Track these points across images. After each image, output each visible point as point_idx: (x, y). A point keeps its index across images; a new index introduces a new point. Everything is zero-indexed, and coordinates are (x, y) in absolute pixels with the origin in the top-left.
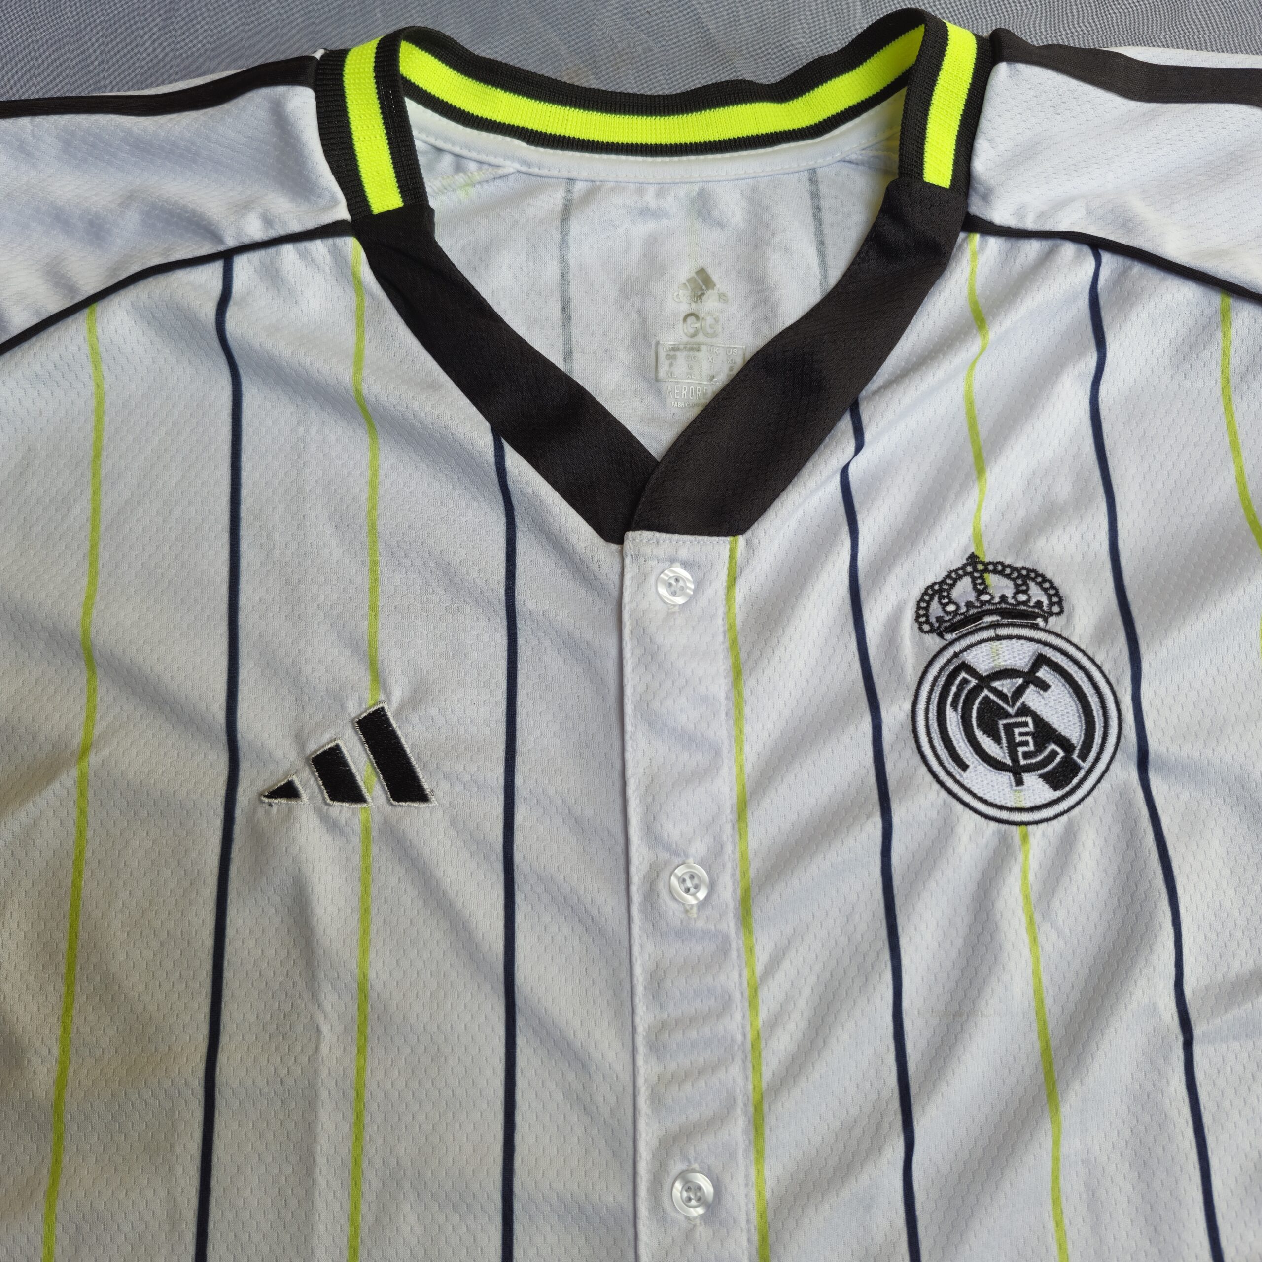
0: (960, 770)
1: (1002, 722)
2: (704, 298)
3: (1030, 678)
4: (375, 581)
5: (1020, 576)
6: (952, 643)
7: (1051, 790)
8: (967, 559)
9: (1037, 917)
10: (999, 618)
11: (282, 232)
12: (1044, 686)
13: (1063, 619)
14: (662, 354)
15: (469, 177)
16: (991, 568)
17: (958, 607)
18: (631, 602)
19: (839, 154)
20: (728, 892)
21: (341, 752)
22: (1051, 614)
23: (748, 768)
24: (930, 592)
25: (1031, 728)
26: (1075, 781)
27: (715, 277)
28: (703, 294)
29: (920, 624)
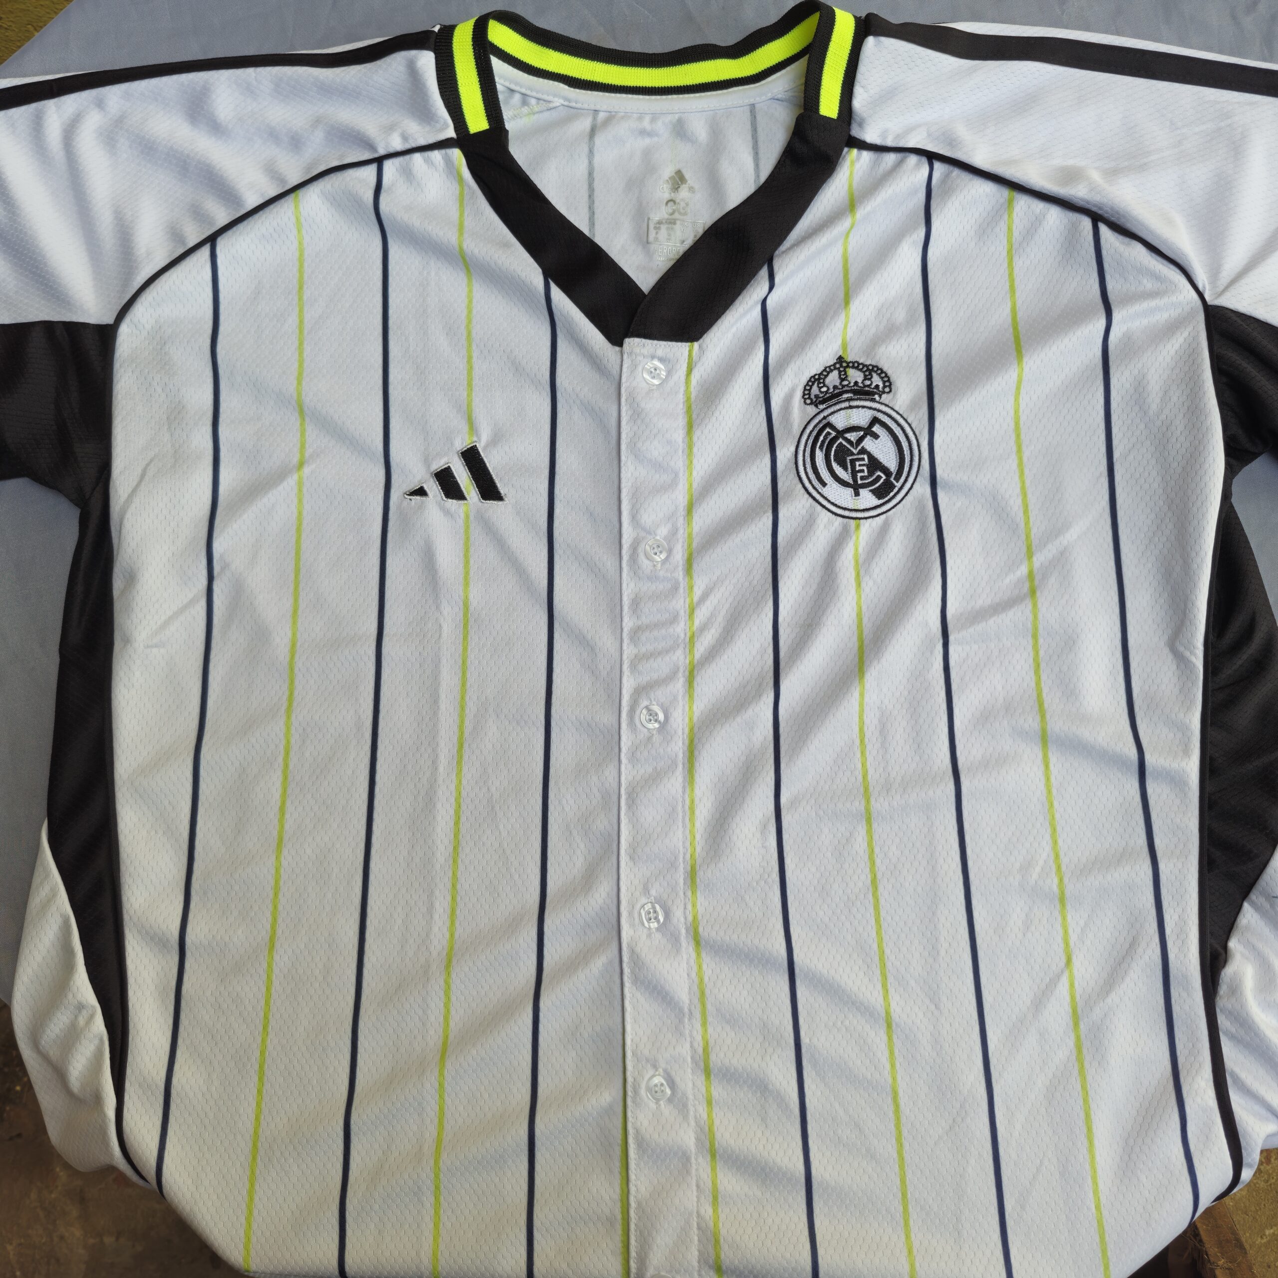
0: (821, 486)
1: (849, 458)
2: (679, 189)
3: (868, 431)
4: (470, 369)
5: (868, 370)
6: (822, 411)
7: (876, 499)
8: (837, 360)
9: (862, 573)
10: (852, 395)
11: (414, 145)
12: (876, 436)
13: (891, 394)
14: (652, 226)
15: (531, 108)
16: (851, 365)
17: (828, 389)
18: (626, 382)
19: (770, 94)
20: (679, 556)
21: (452, 471)
22: (884, 392)
23: (695, 485)
24: (813, 380)
25: (866, 461)
26: (892, 494)
28: (679, 187)
29: (805, 399)
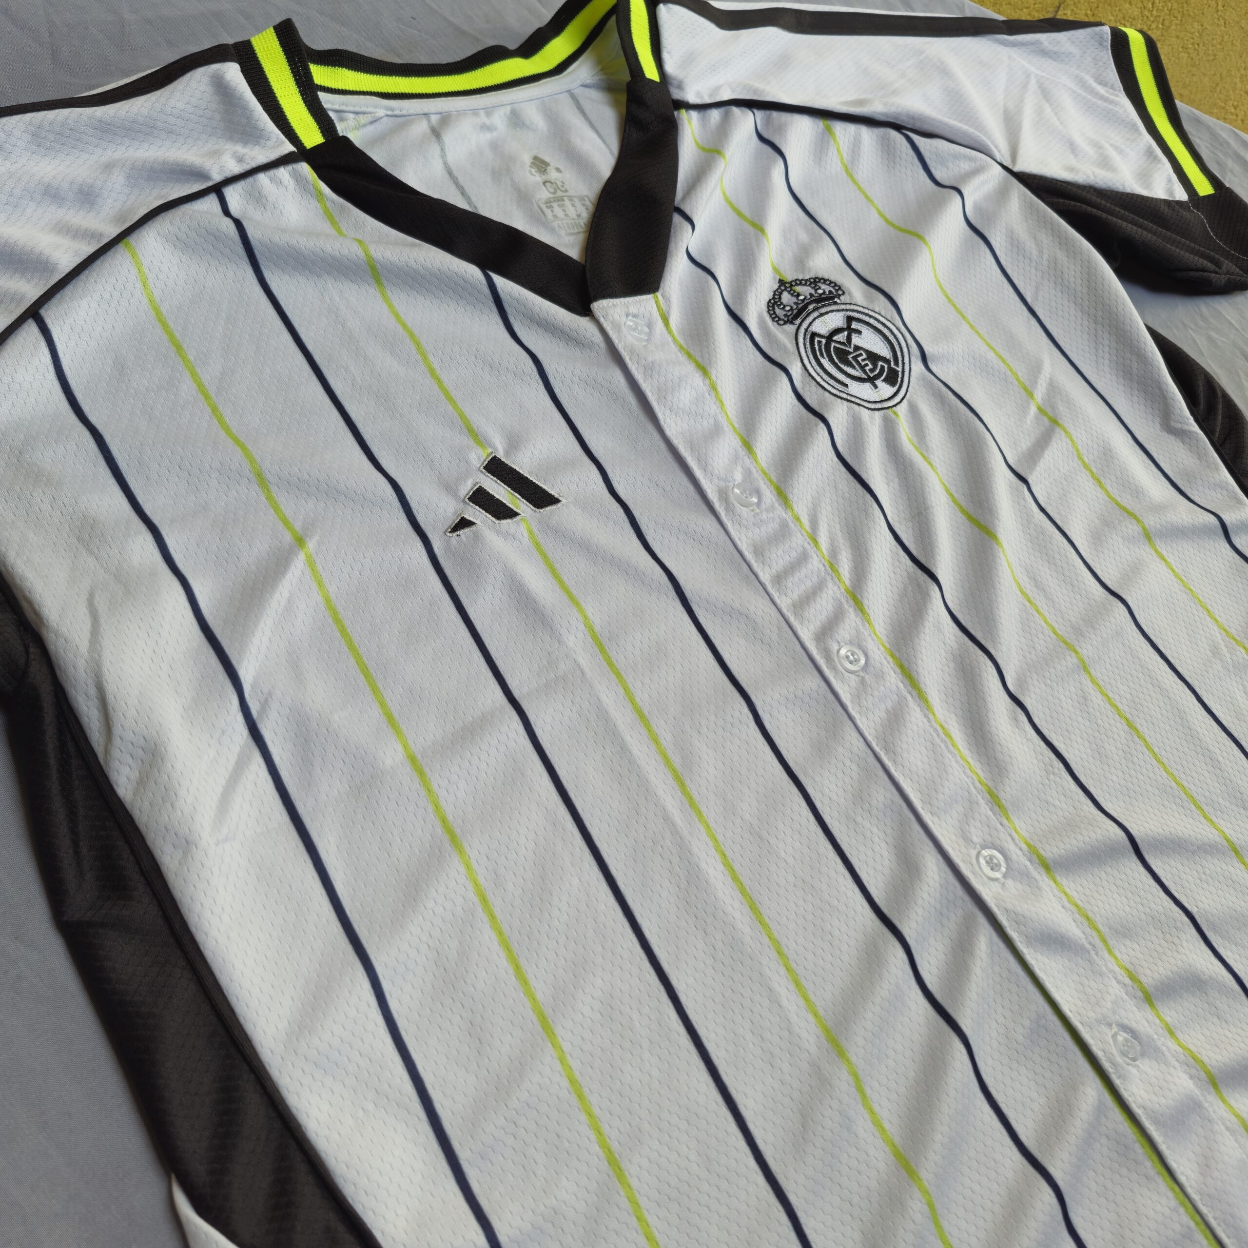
0: (845, 388)
1: (850, 357)
2: (548, 171)
3: (851, 331)
5: (811, 283)
6: (800, 324)
7: (891, 388)
8: (779, 283)
10: (815, 305)
11: (254, 164)
12: (859, 332)
13: (846, 295)
14: (544, 207)
15: (357, 120)
16: (793, 283)
17: (792, 308)
18: (620, 342)
20: (768, 494)
21: (485, 490)
22: (840, 295)
23: (736, 426)
24: (771, 305)
25: (865, 356)
26: (899, 379)
27: (547, 159)
28: (546, 170)
29: (777, 322)
